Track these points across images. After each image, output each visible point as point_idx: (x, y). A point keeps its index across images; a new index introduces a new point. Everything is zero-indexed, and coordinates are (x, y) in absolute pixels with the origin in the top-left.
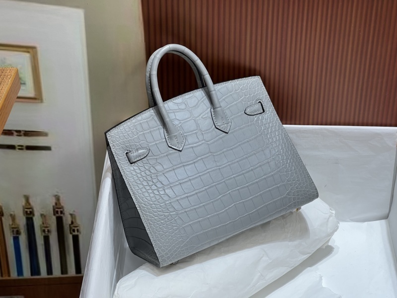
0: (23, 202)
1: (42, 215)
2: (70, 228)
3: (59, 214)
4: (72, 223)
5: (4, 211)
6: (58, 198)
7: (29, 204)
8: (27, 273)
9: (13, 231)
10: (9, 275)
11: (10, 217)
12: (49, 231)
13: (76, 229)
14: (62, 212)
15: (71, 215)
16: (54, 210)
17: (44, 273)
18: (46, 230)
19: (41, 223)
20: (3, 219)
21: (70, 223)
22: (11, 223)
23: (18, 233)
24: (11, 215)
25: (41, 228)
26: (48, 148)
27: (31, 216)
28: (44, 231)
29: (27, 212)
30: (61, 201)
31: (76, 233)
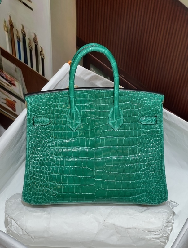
0: (22, 28)
1: (29, 39)
2: (41, 54)
3: (36, 44)
4: (41, 51)
5: (14, 26)
6: (36, 36)
7: (24, 30)
8: (23, 60)
9: (17, 38)
10: (16, 56)
11: (16, 30)
12: (31, 48)
13: (43, 55)
14: (37, 43)
15: (41, 47)
16: (34, 40)
17: (29, 65)
18: (31, 47)
19: (29, 42)
20: (13, 29)
21: (40, 51)
22: (17, 33)
23: (19, 39)
24: (17, 30)
25: (29, 44)
26: (32, 9)
27: (25, 36)
28: (30, 47)
29: (23, 33)
30: (37, 38)
31: (43, 57)
